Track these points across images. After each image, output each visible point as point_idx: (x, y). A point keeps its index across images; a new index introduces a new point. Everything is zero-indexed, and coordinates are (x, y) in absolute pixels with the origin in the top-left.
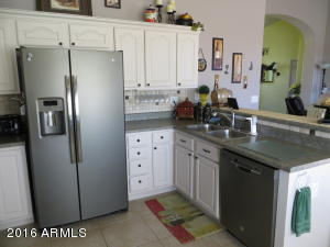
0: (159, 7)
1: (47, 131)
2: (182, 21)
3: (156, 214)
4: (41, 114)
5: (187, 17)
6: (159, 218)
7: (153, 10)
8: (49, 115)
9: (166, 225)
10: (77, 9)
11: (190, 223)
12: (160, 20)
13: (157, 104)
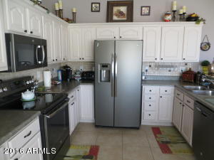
0: (174, 11)
1: (103, 79)
2: (190, 19)
3: (155, 135)
4: (101, 71)
5: (194, 16)
6: (156, 137)
7: (168, 14)
8: (104, 72)
9: (158, 142)
10: (125, 19)
11: (174, 145)
12: (174, 19)
13: (170, 71)
